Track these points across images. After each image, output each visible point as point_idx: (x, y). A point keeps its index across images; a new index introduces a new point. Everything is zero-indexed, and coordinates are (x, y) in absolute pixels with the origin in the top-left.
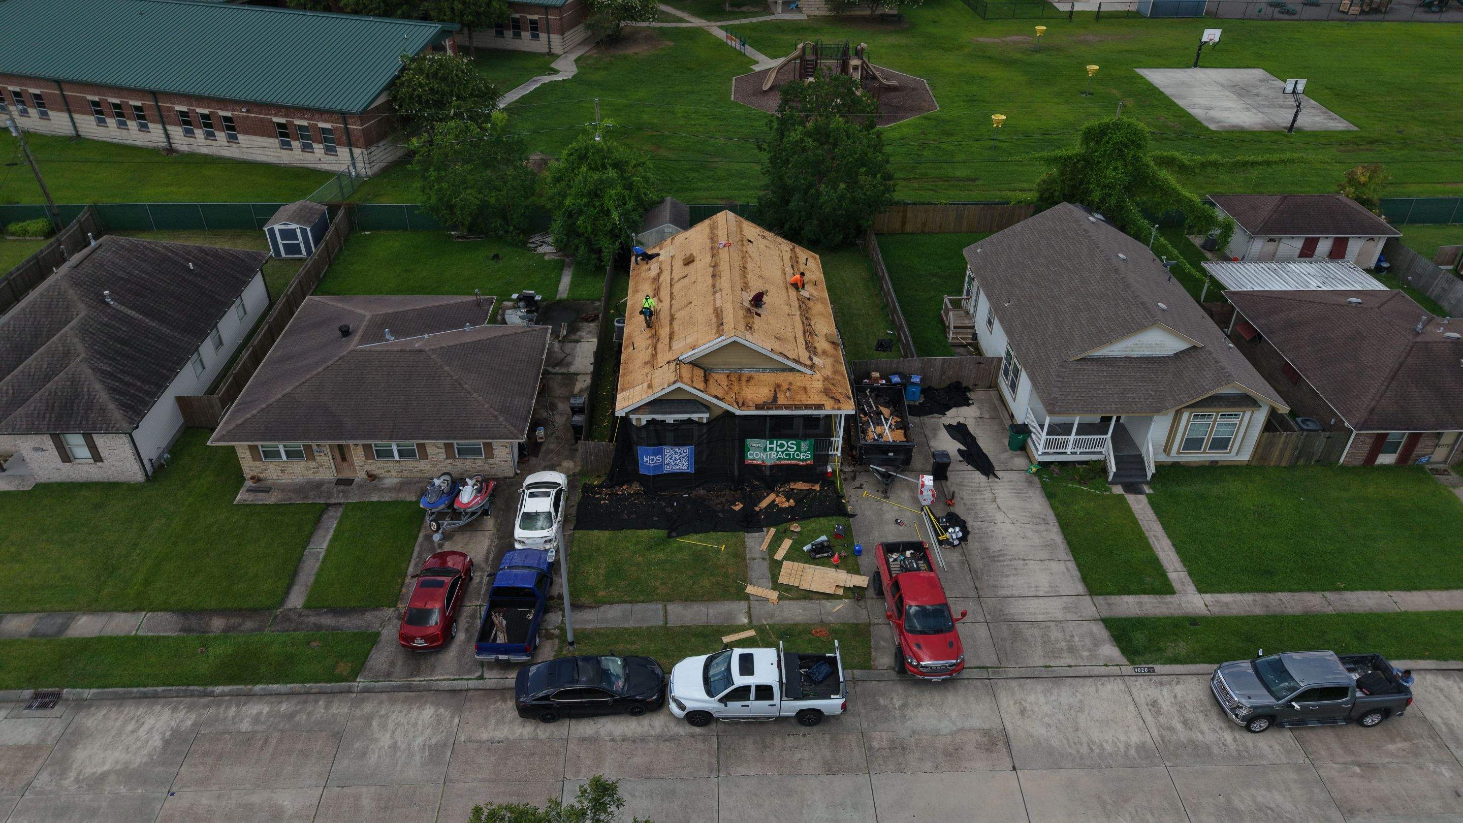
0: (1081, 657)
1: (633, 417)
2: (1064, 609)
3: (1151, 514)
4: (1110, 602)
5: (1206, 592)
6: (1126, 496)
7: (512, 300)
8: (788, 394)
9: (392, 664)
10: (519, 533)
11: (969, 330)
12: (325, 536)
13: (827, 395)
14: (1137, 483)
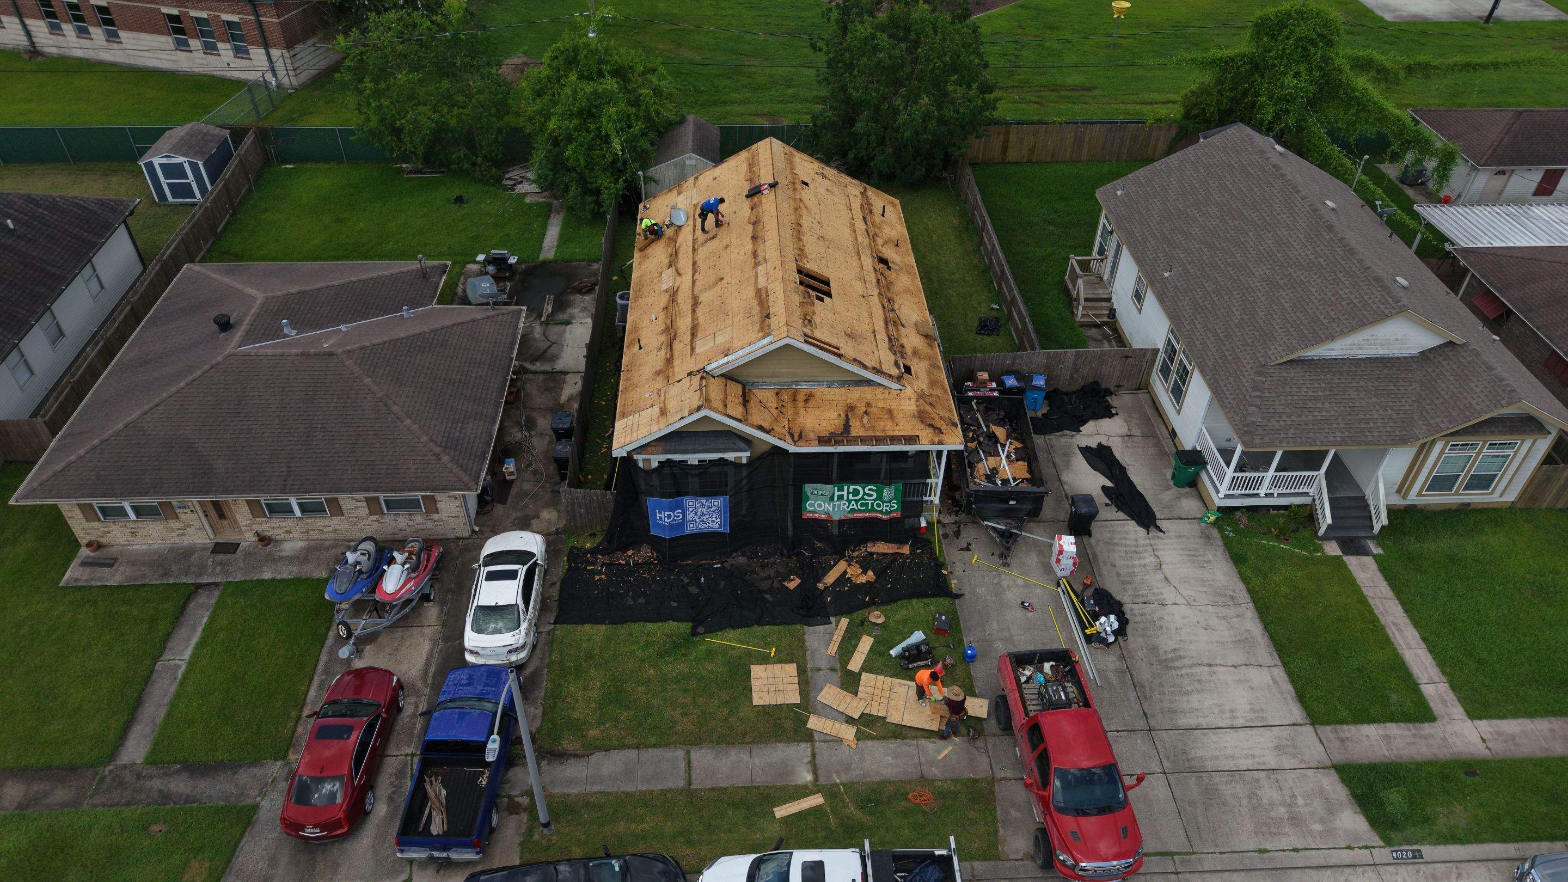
0: (1310, 833)
1: (639, 458)
2: (1277, 747)
3: (1383, 588)
4: (1342, 735)
5: (1480, 718)
6: (1345, 558)
7: (478, 263)
8: (865, 420)
9: (273, 861)
10: (471, 639)
11: (1105, 304)
12: (189, 639)
13: (922, 422)
14: (1359, 538)
